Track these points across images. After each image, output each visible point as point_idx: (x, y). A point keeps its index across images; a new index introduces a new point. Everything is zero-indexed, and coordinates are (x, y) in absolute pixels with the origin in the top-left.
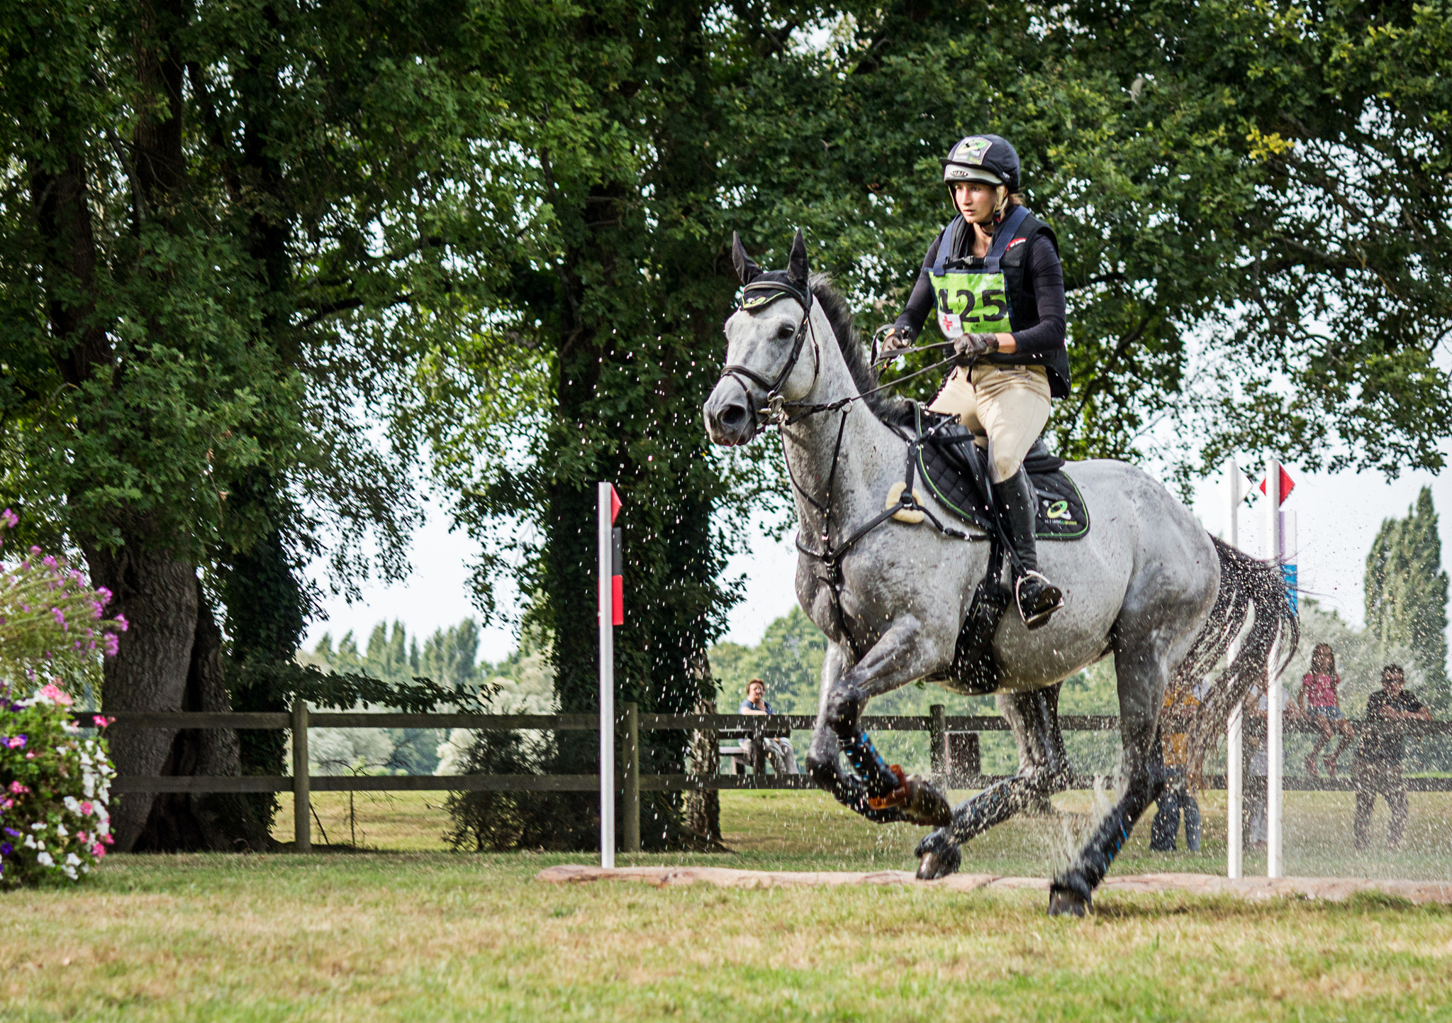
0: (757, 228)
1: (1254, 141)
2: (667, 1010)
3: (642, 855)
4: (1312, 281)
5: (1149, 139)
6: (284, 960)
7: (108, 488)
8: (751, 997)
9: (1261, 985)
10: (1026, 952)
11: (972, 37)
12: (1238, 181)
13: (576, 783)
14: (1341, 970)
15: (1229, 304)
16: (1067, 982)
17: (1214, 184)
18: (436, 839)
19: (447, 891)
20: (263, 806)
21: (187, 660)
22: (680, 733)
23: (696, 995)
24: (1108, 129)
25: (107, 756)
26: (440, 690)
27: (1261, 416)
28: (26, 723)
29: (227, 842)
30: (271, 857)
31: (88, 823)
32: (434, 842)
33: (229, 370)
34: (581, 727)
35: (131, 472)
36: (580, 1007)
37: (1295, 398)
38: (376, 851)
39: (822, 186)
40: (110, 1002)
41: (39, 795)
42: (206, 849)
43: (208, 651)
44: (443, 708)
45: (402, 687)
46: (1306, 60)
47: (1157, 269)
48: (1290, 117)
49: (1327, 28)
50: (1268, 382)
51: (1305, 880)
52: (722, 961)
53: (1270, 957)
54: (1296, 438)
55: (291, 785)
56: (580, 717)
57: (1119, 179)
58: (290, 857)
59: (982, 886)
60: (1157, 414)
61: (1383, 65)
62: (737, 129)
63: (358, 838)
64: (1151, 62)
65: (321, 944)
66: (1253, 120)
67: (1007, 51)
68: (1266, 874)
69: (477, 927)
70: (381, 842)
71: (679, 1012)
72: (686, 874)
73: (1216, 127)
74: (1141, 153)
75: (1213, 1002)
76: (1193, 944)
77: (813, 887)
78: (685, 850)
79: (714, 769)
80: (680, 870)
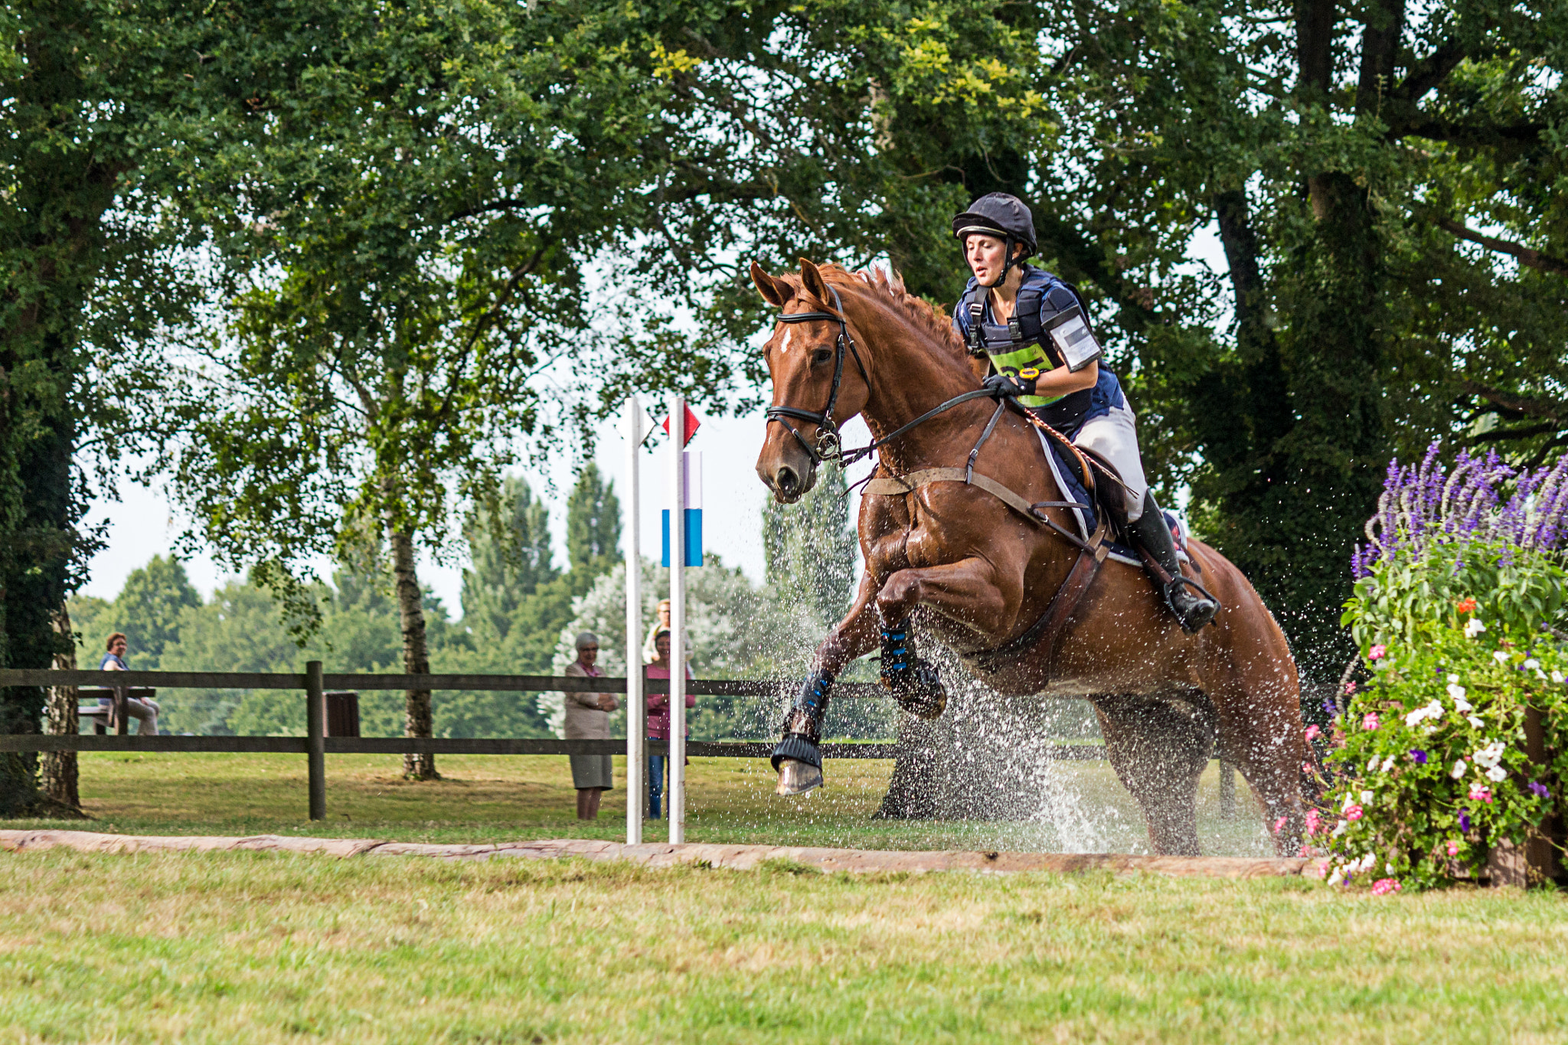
0: (129, 139)
1: (658, 59)
2: (25, 980)
4: (718, 211)
5: (549, 55)
8: (116, 967)
9: (663, 956)
10: (412, 921)
12: (645, 101)
14: (747, 942)
15: (630, 233)
16: (455, 952)
17: (618, 104)
22: (35, 690)
23: (57, 966)
24: (506, 43)
27: (662, 356)
37: (699, 337)
39: (197, 100)
47: (559, 193)
48: (697, 34)
50: (670, 319)
51: (710, 848)
52: (83, 928)
53: (673, 927)
54: (700, 380)
57: (521, 95)
59: (364, 852)
60: (554, 351)
62: (110, 36)
66: (658, 35)
68: (666, 840)
71: (38, 983)
72: (44, 838)
73: (618, 41)
74: (540, 69)
75: (611, 975)
76: (592, 915)
77: (182, 851)
78: (42, 816)
79: (73, 729)
80: (38, 833)
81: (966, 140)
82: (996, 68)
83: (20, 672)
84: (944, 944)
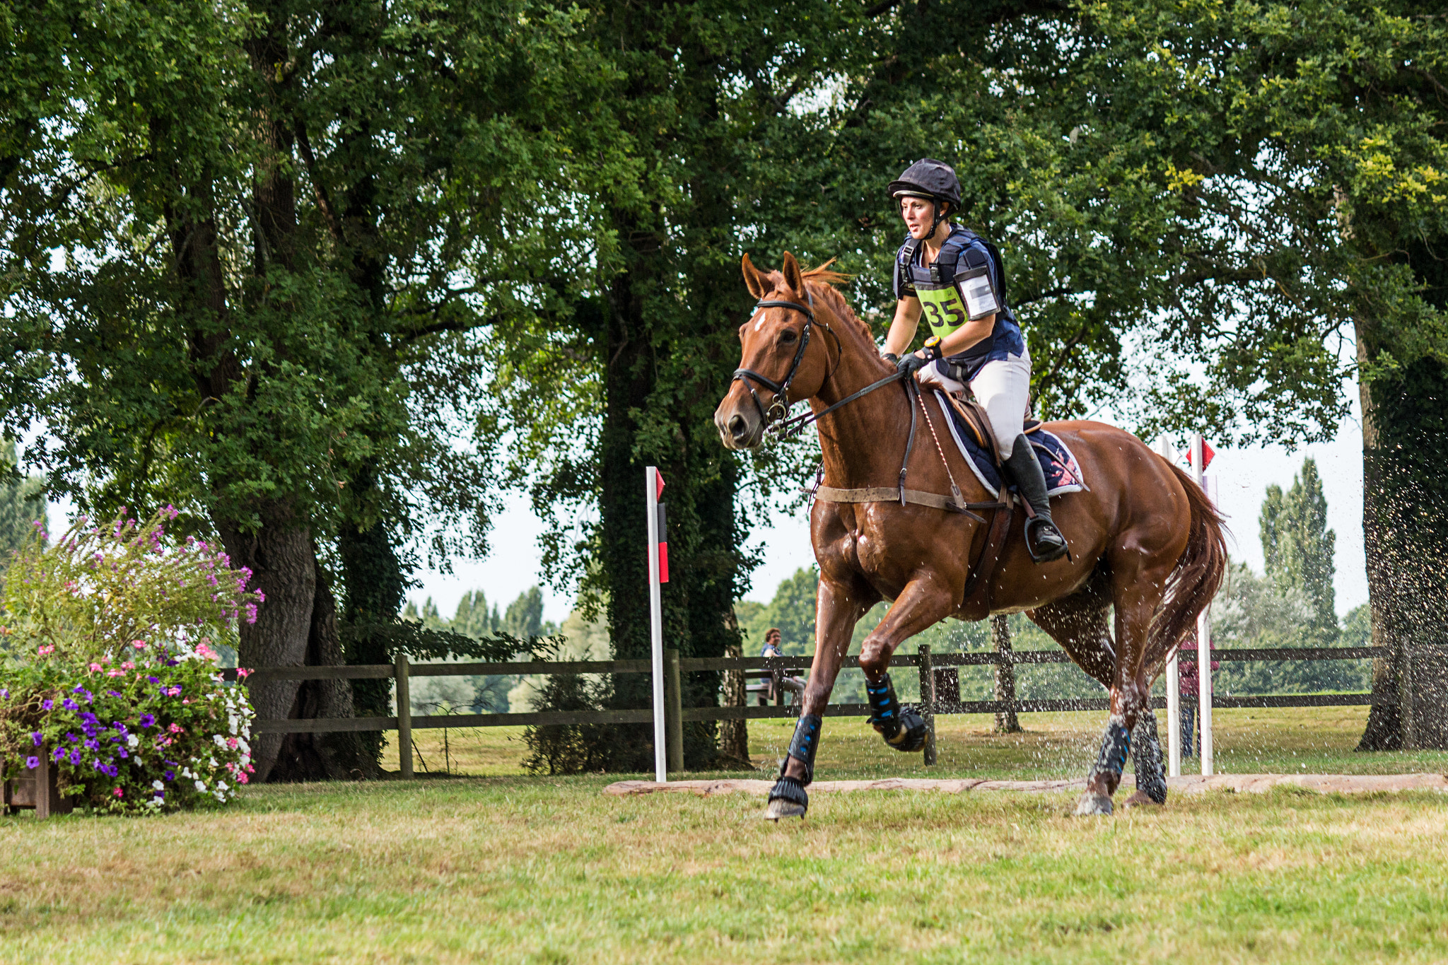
0: (770, 253)
1: (1171, 176)
2: (715, 894)
3: (686, 774)
4: (1221, 291)
5: (1088, 176)
6: (399, 862)
7: (248, 482)
8: (785, 882)
9: (1201, 861)
10: (1008, 840)
11: (939, 96)
12: (1163, 209)
13: (632, 716)
14: (1264, 848)
15: (1155, 311)
16: (1042, 863)
17: (1142, 212)
18: (516, 765)
19: (531, 804)
20: (373, 741)
21: (308, 624)
22: (713, 674)
23: (740, 883)
24: (1055, 168)
25: (248, 700)
26: (516, 642)
27: (1182, 403)
28: (181, 675)
29: (344, 773)
30: (381, 784)
31: (232, 756)
32: (514, 769)
33: (342, 380)
34: (634, 671)
35: (265, 468)
36: (644, 894)
37: (1209, 387)
38: (467, 776)
39: (821, 221)
40: (258, 900)
41: (192, 735)
42: (327, 779)
43: (324, 616)
44: (519, 658)
45: (485, 640)
46: (1212, 109)
47: (1098, 281)
48: (1200, 156)
49: (1228, 82)
50: (1187, 376)
51: (1232, 777)
52: (758, 852)
53: (1208, 839)
54: (1211, 421)
55: (395, 724)
56: (633, 662)
57: (1068, 207)
58: (397, 783)
59: (968, 789)
60: (1099, 402)
61: (1274, 110)
62: (753, 174)
63: (452, 767)
64: (1086, 113)
65: (428, 849)
66: (1170, 158)
67: (968, 107)
68: (1200, 772)
69: (556, 834)
70: (471, 770)
71: (726, 896)
72: (725, 785)
73: (1140, 165)
74: (1081, 187)
75: (1162, 876)
76: (1145, 831)
77: (830, 793)
78: (721, 769)
79: (742, 702)
80: (721, 782)
81: (1410, 228)
82: (1430, 173)
83: (701, 660)
84: (1416, 845)
